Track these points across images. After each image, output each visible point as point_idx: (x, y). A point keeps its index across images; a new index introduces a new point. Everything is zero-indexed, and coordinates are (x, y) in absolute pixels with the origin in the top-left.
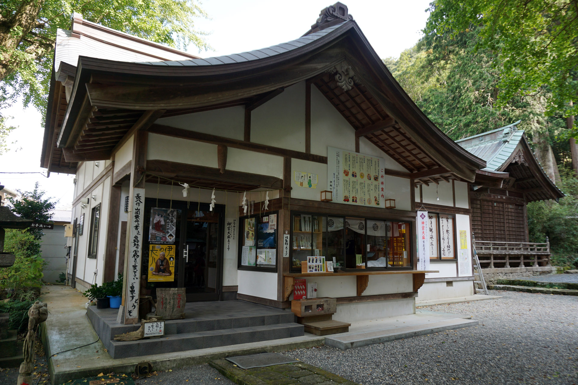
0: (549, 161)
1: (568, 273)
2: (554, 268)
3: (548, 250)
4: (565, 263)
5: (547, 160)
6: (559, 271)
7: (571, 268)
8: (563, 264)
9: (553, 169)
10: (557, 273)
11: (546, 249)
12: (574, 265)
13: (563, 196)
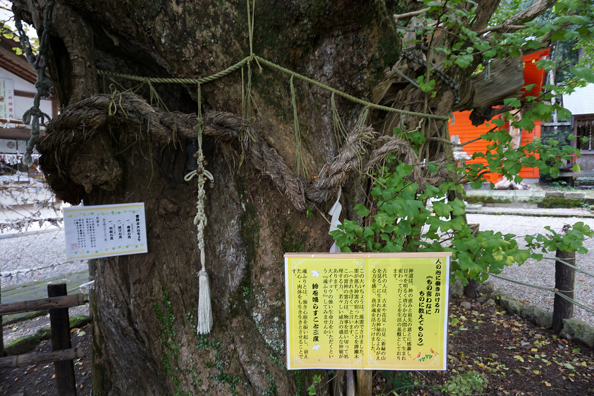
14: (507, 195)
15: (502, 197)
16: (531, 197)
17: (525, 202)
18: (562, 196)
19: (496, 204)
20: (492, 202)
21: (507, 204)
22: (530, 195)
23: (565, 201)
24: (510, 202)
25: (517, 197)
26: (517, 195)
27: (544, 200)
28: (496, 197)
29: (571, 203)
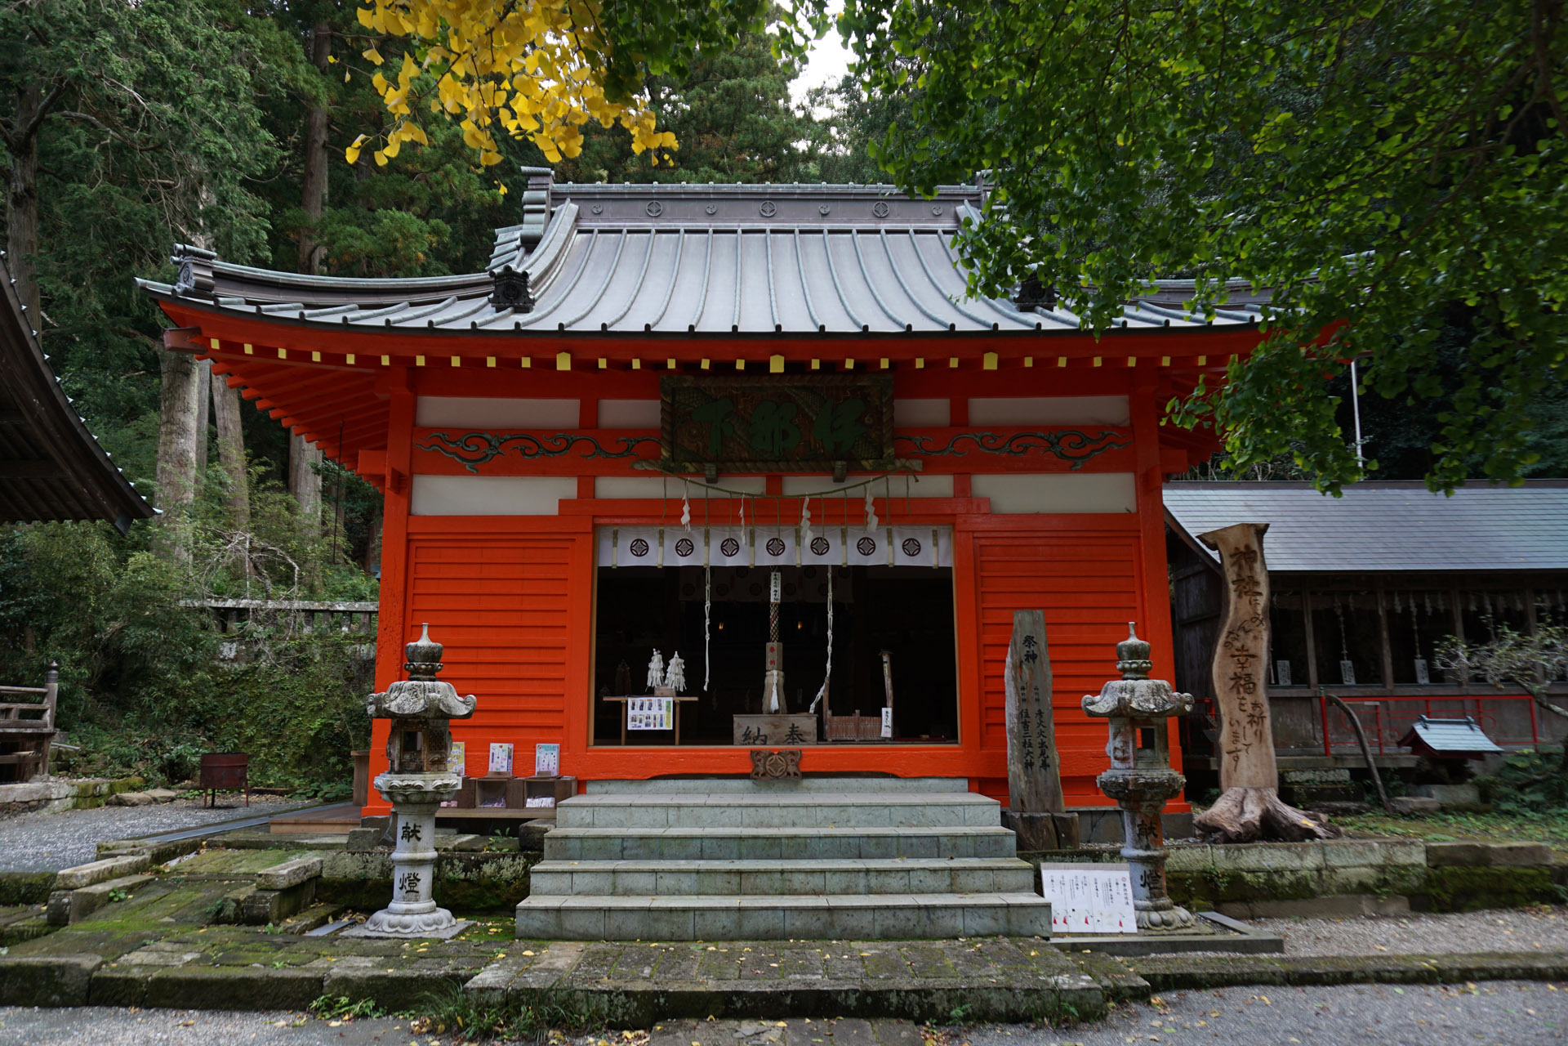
0: (186, 410)
1: (121, 803)
2: (61, 788)
3: (47, 717)
4: (129, 766)
5: (179, 404)
6: (87, 799)
7: (147, 784)
8: (119, 768)
9: (194, 438)
10: (75, 807)
11: (39, 714)
12: (162, 770)
13: (146, 512)
14: (1296, 863)
15: (1279, 872)
16: (1382, 869)
17: (1363, 888)
18: (1482, 856)
19: (1260, 907)
20: (1243, 899)
21: (1302, 904)
22: (1377, 859)
23: (1499, 878)
24: (1312, 894)
25: (1333, 870)
26: (1334, 861)
27: (1429, 881)
28: (1253, 872)
29: (1519, 886)
